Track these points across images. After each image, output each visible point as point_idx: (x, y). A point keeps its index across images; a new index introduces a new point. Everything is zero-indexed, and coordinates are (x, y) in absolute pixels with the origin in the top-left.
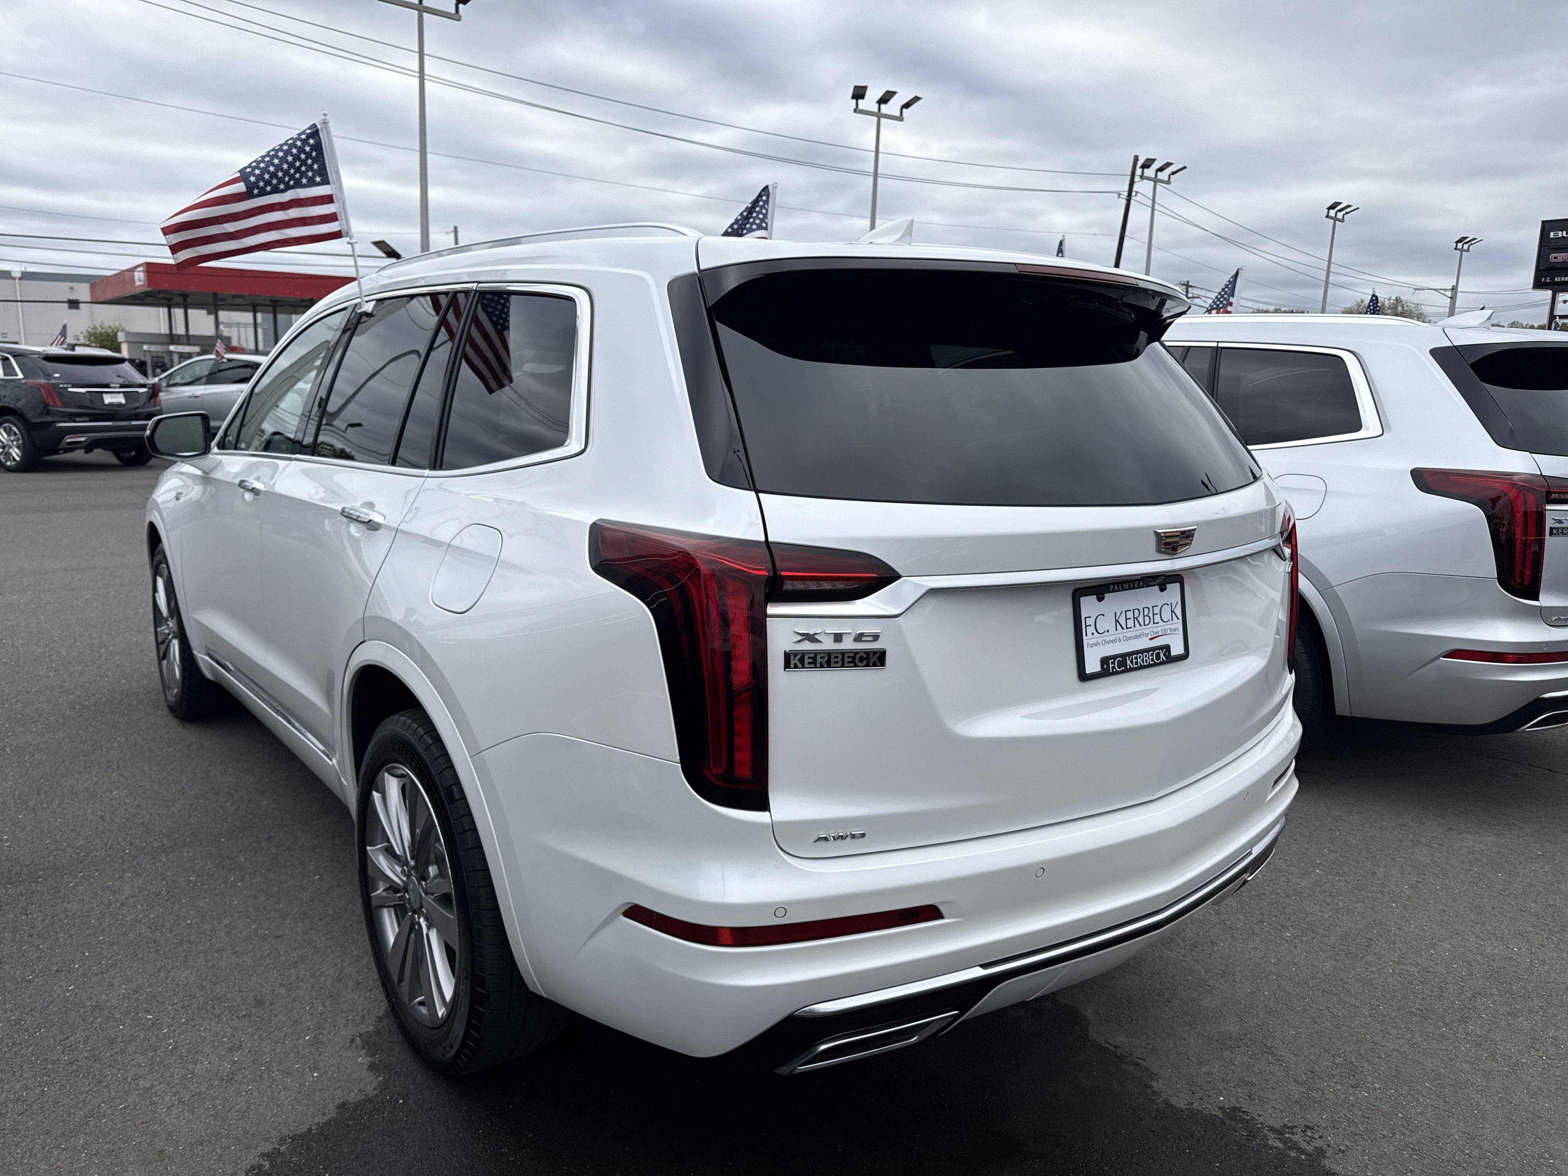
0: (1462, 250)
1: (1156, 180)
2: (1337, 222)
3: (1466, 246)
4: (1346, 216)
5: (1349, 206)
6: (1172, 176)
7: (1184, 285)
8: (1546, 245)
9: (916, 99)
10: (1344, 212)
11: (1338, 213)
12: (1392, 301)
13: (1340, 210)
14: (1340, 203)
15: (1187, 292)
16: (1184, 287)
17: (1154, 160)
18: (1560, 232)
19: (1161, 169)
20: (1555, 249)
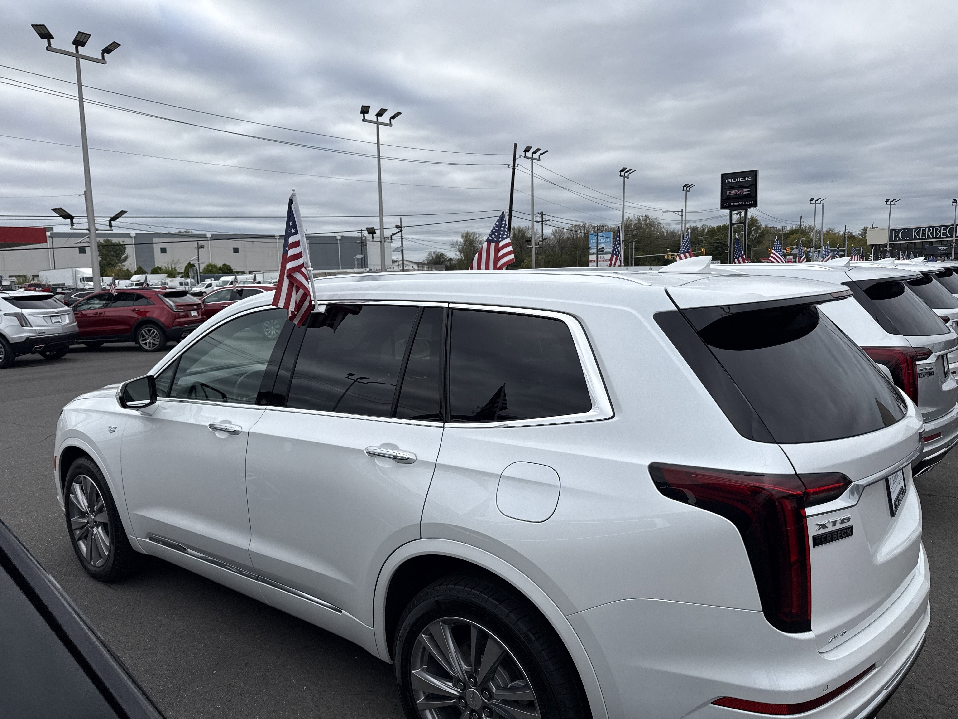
0: (686, 191)
1: (532, 159)
2: (625, 179)
3: (688, 189)
4: (629, 175)
5: (631, 170)
6: (540, 156)
7: (540, 214)
8: (725, 187)
9: (399, 114)
10: (628, 173)
11: (626, 174)
12: (643, 217)
13: (627, 172)
14: (627, 168)
15: (542, 218)
16: (541, 215)
17: (531, 147)
18: (730, 180)
19: (535, 152)
20: (729, 188)
